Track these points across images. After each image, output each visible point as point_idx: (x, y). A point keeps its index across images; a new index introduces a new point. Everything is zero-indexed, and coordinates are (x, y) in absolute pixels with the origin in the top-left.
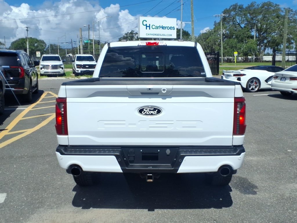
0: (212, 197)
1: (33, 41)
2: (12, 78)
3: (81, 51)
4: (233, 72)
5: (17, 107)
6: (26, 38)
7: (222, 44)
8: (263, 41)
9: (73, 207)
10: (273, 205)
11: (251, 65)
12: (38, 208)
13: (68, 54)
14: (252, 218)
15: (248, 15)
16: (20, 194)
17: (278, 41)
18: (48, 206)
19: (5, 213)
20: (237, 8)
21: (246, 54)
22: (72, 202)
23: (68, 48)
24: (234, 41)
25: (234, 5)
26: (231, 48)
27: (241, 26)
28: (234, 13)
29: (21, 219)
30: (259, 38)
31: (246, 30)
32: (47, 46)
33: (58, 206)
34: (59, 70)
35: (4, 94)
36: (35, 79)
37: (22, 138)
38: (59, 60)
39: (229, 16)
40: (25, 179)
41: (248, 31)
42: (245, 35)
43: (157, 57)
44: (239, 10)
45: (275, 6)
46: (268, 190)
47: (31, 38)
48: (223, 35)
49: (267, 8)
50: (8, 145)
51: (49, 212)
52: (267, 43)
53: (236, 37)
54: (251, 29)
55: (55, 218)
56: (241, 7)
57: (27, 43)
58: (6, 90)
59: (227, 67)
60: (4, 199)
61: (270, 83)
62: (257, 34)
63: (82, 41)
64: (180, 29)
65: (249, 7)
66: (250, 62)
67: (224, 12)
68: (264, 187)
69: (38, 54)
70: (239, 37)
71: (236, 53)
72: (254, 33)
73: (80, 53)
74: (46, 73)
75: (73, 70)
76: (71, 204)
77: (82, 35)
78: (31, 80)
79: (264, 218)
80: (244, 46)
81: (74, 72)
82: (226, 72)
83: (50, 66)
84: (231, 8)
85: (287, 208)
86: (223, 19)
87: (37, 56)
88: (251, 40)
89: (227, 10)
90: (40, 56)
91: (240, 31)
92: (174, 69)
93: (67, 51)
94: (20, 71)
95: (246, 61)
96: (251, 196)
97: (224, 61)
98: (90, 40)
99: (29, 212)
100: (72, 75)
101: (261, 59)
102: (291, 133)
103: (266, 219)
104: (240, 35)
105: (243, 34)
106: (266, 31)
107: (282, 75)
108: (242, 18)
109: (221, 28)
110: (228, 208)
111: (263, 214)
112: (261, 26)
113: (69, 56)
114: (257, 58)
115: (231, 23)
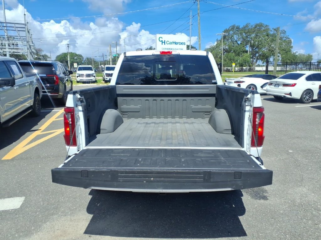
0: (225, 203)
1: (73, 55)
2: (48, 85)
3: (111, 62)
4: (234, 80)
5: (53, 109)
6: (68, 53)
7: (223, 57)
8: (255, 55)
9: (87, 214)
10: (286, 213)
11: (246, 74)
12: (53, 214)
13: (101, 65)
14: (267, 230)
15: (244, 34)
16: (38, 197)
17: (267, 54)
18: (62, 212)
19: (18, 221)
20: (235, 28)
21: (241, 65)
22: (86, 208)
23: (100, 60)
24: (232, 55)
25: (232, 26)
26: (230, 60)
27: (238, 43)
28: (233, 32)
29: (33, 228)
30: (252, 52)
31: (242, 46)
32: (84, 59)
33: (72, 213)
34: (92, 78)
35: (40, 98)
36: (70, 85)
37: (51, 138)
38: (92, 70)
39: (228, 34)
40: (46, 181)
41: (243, 47)
42: (241, 50)
43: (171, 66)
44: (237, 30)
45: (266, 27)
46: (278, 195)
47: (72, 53)
48: (224, 49)
49: (259, 28)
50: (38, 145)
51: (63, 219)
52: (258, 56)
53: (234, 51)
54: (246, 45)
55: (67, 227)
56: (238, 28)
57: (68, 56)
58: (43, 95)
59: (227, 76)
60: (21, 203)
61: (265, 88)
62: (251, 49)
63: (111, 55)
64: (189, 45)
65: (244, 28)
66: (245, 71)
67: (225, 32)
68: (273, 191)
69: (75, 65)
70: (237, 51)
71: (234, 65)
72: (248, 48)
73: (110, 65)
74: (81, 81)
75: (103, 78)
76: (85, 210)
77: (111, 50)
78: (65, 86)
79: (280, 230)
80: (240, 59)
81: (104, 80)
82: (228, 80)
83: (85, 75)
84: (230, 28)
85: (301, 217)
86: (223, 37)
87: (75, 67)
88: (246, 54)
89: (227, 30)
90: (76, 67)
91: (237, 47)
92: (185, 77)
93: (100, 63)
94: (55, 79)
95: (241, 71)
96: (262, 201)
97: (224, 71)
98: (118, 54)
99: (42, 221)
100: (102, 82)
101: (254, 69)
102: (289, 134)
103: (282, 230)
104: (237, 50)
105: (240, 49)
106: (258, 47)
107: (276, 82)
108: (238, 37)
109: (222, 44)
110: (241, 216)
111: (278, 225)
112: (254, 43)
113: (102, 67)
114: (250, 68)
115: (230, 40)
